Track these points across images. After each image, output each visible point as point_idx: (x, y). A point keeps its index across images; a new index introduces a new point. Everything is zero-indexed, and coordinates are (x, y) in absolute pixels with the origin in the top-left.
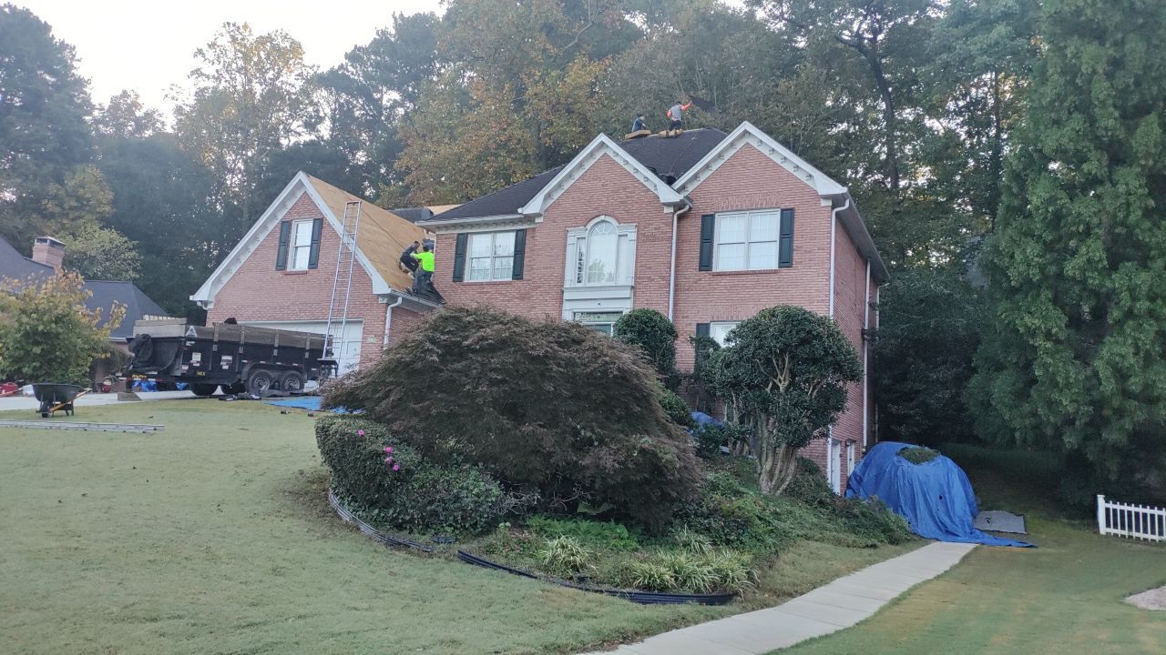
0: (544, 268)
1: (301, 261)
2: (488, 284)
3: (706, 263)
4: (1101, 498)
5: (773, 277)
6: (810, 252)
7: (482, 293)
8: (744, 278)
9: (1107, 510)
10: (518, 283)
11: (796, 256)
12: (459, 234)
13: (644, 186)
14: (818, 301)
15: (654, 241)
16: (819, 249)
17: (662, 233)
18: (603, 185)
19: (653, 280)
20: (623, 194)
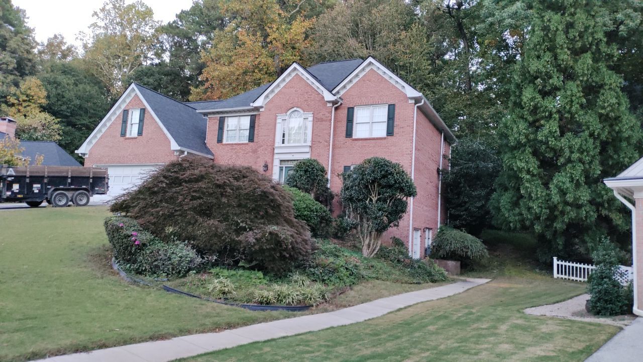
0: (264, 136)
1: (133, 131)
2: (236, 144)
3: (349, 134)
4: (555, 259)
5: (385, 141)
6: (403, 128)
7: (232, 149)
8: (368, 141)
9: (558, 265)
10: (251, 144)
11: (396, 130)
12: (220, 117)
13: (317, 91)
14: (406, 154)
15: (322, 121)
16: (407, 126)
17: (326, 117)
18: (295, 91)
19: (321, 143)
20: (306, 96)
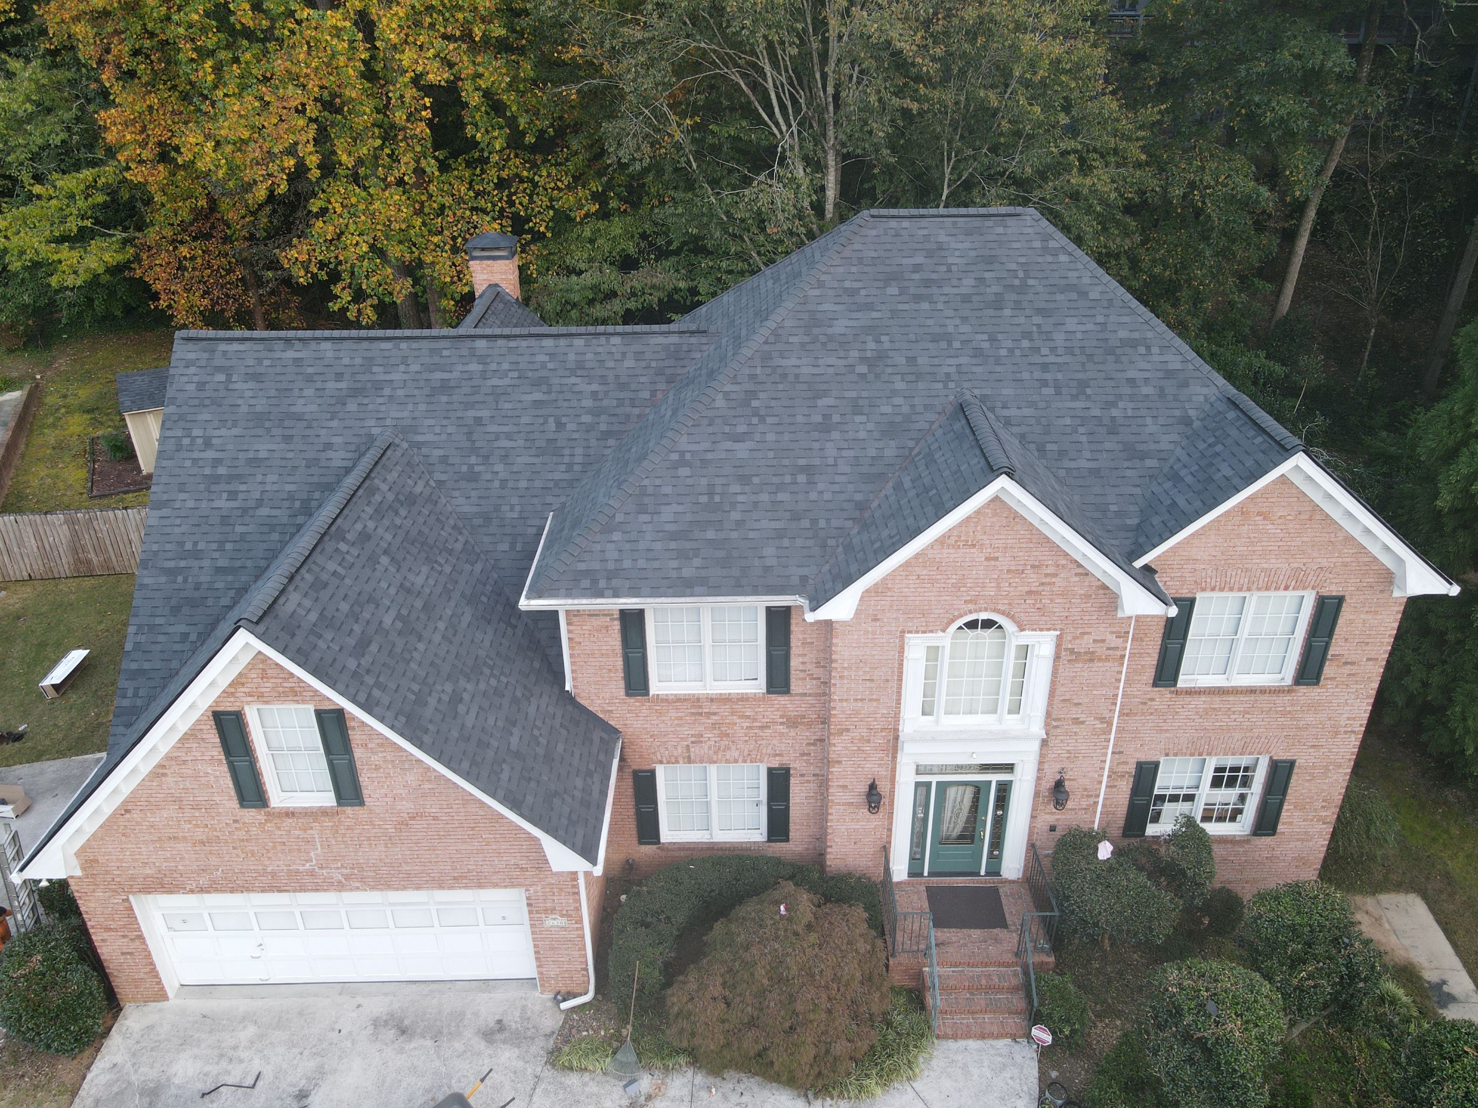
3: (1168, 673)
6: (1353, 664)
7: (698, 713)
12: (623, 609)
13: (1080, 566)
14: (1346, 732)
15: (1092, 660)
16: (1369, 659)
17: (1109, 649)
18: (987, 559)
19: (1083, 723)
20: (1033, 579)
